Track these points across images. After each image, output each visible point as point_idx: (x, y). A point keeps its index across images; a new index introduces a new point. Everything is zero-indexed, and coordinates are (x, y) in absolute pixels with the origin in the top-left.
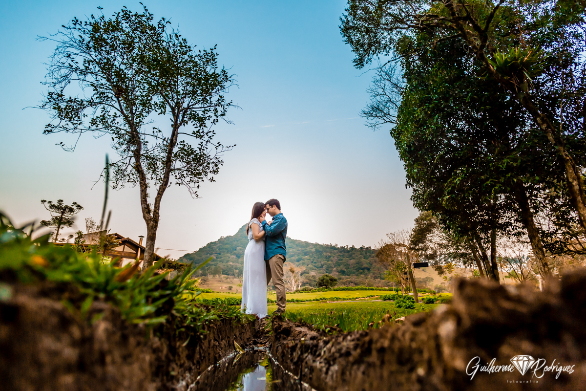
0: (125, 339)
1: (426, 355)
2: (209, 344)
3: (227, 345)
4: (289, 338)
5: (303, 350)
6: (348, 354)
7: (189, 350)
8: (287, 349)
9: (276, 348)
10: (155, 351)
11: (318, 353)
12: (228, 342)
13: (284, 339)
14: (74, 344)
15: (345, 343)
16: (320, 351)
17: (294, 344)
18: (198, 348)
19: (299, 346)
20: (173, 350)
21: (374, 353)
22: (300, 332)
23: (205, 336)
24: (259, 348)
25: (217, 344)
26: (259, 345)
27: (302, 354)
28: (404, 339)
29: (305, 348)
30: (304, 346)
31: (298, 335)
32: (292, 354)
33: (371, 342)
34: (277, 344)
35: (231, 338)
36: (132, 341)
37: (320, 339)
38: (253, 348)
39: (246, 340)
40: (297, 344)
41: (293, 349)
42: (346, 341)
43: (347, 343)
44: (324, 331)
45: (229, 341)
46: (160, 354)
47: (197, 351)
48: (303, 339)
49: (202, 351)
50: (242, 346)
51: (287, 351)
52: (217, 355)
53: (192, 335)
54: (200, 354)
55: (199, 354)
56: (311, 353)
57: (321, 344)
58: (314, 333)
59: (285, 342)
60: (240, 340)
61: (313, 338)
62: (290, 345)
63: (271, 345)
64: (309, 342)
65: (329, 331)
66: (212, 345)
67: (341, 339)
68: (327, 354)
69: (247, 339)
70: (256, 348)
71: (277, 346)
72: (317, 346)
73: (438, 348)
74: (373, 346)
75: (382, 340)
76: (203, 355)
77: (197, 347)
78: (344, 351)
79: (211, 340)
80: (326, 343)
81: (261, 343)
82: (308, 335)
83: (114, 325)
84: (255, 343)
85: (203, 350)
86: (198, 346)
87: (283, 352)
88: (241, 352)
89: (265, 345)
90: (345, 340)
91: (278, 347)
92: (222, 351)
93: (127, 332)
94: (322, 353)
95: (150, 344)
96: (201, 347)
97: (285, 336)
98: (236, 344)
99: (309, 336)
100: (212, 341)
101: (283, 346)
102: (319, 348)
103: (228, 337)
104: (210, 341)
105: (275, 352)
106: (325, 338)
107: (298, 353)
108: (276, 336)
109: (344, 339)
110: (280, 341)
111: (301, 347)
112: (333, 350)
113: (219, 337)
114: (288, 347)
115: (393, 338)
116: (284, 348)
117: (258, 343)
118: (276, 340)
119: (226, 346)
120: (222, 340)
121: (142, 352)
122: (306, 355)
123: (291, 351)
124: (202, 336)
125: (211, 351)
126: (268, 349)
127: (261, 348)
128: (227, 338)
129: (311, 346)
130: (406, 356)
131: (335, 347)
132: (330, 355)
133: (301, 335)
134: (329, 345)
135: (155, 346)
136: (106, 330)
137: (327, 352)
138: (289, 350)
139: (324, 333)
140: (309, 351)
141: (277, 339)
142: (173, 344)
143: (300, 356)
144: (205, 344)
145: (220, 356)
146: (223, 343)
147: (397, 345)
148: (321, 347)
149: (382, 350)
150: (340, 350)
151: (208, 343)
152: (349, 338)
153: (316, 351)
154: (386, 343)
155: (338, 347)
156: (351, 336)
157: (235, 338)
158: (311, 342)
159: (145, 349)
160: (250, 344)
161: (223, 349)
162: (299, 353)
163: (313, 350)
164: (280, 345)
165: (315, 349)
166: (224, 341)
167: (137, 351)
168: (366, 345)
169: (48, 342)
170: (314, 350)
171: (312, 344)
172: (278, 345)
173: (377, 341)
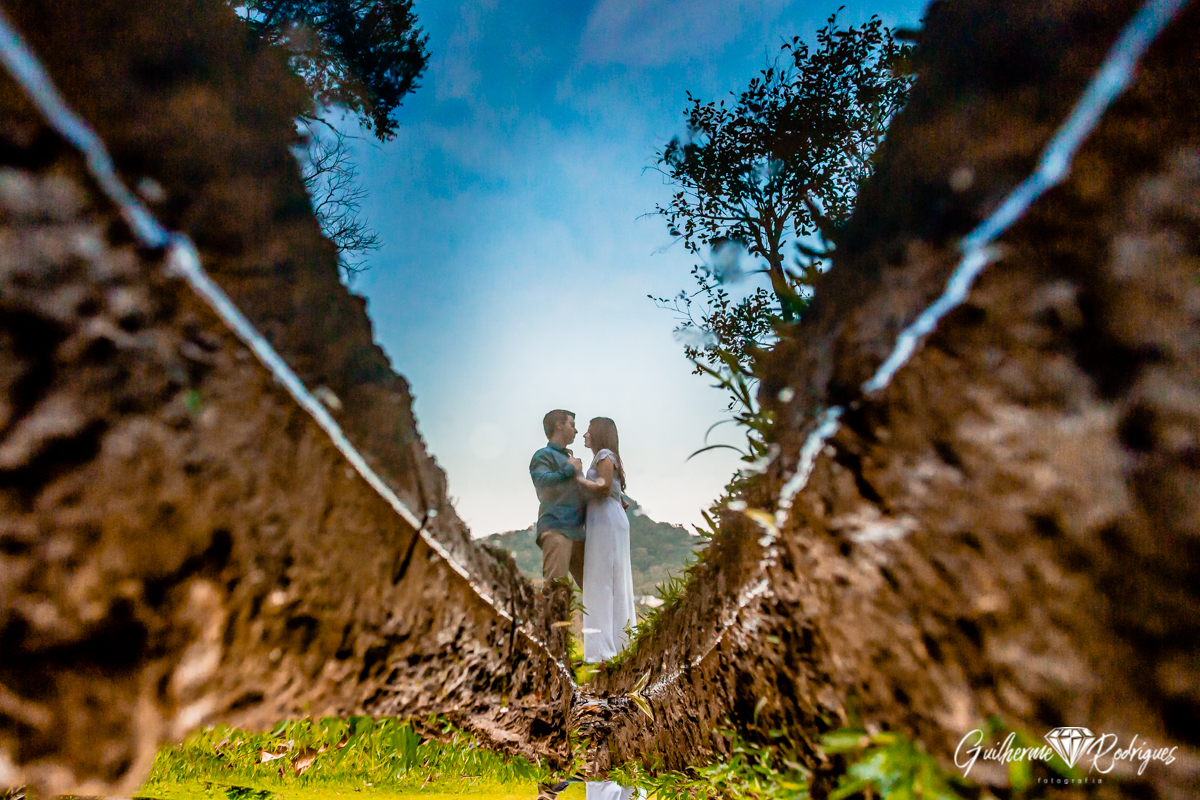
0: (901, 696)
1: (258, 628)
2: (707, 708)
3: (668, 711)
4: (533, 716)
5: (505, 684)
6: (414, 660)
7: (751, 693)
8: (540, 690)
9: (563, 696)
10: (823, 679)
11: (476, 673)
12: (668, 717)
13: (545, 713)
14: (1007, 673)
15: (416, 688)
16: (470, 678)
17: (525, 699)
18: (731, 698)
19: (514, 692)
20: (786, 687)
21: (361, 650)
22: (508, 727)
23: (719, 722)
24: (596, 703)
25: (691, 712)
26: (598, 710)
27: (509, 676)
28: (290, 671)
29: (499, 686)
30: (504, 691)
31: (515, 720)
32: (529, 677)
33: (363, 677)
34: (560, 704)
35: (661, 726)
36: (884, 693)
37: (467, 706)
38: (610, 702)
39: (627, 722)
40: (519, 697)
41: (526, 689)
42: (412, 692)
43: (411, 687)
44: (456, 725)
45: (665, 718)
46: (812, 674)
47: (733, 690)
48: (504, 710)
49: (723, 693)
50: (636, 709)
51: (539, 685)
52: (687, 686)
53: (752, 723)
54: (724, 685)
55: (728, 687)
56: (489, 676)
57: (466, 694)
58: (480, 722)
59: (544, 705)
60: (640, 723)
61: (483, 709)
62: (532, 698)
63: (572, 705)
64: (491, 699)
65: (443, 726)
66: (702, 709)
67: (423, 701)
68: (455, 667)
69: (624, 725)
70: (604, 702)
71: (560, 701)
72: (476, 689)
73: (228, 636)
74: (359, 667)
75: (338, 677)
76: (719, 684)
77: (734, 699)
78: (422, 669)
79: (705, 717)
80: (454, 695)
81: (592, 713)
82: (493, 718)
83: (934, 724)
84: (607, 715)
85: (719, 695)
86: (732, 704)
87: (549, 684)
88: (635, 694)
89: (586, 708)
90: (414, 695)
91: (559, 698)
92: (677, 697)
93: (901, 711)
94: (466, 671)
95: (841, 694)
96: (725, 701)
97: (543, 719)
98: (647, 711)
99: (491, 715)
100: (702, 717)
101: (548, 698)
102: (471, 685)
103: (667, 727)
104: (708, 715)
105: (564, 689)
106: (456, 708)
107: (517, 677)
108: (563, 722)
109: (416, 699)
110: (555, 711)
111: (511, 689)
112: (442, 676)
113: (688, 726)
114: (537, 693)
115: (315, 674)
116: (545, 693)
117: (599, 715)
118: (561, 714)
119: (669, 708)
120: (681, 721)
121: (852, 672)
122: (499, 672)
123: (532, 684)
124: (728, 722)
125: (702, 695)
126: (578, 700)
127: (592, 703)
128: (670, 725)
129: (489, 689)
130: (299, 634)
131: (437, 681)
132: (451, 667)
133: (507, 720)
134: (450, 687)
135: (829, 689)
136: (948, 709)
137: (456, 672)
138: (535, 686)
139: (457, 720)
140: (492, 680)
141: (560, 716)
142: (789, 703)
143: (513, 672)
144: (717, 707)
145: (681, 686)
146: (677, 715)
147: (311, 659)
148: (467, 687)
149: (343, 654)
150: (429, 673)
151: (712, 711)
152: (405, 701)
153: (479, 678)
154: (331, 667)
155: (431, 681)
156: (399, 704)
157: (652, 725)
158: (487, 700)
159: (849, 679)
160: (617, 712)
161: (674, 701)
162: (514, 677)
163: (484, 680)
164: (553, 700)
165: (481, 683)
166: (677, 719)
167: (866, 671)
168: (373, 670)
169: (1066, 670)
170: (484, 682)
171: (486, 695)
172: (557, 702)
173: (349, 676)
